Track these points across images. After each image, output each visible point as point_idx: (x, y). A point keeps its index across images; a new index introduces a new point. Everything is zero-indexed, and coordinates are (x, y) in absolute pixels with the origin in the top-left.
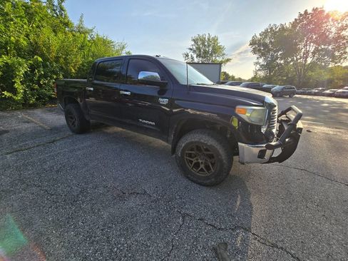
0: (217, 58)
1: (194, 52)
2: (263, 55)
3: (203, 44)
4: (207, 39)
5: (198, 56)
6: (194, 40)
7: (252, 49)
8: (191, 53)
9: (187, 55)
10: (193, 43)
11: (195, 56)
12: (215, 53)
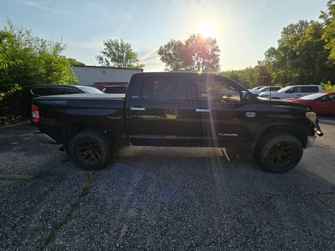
0: (132, 63)
1: (108, 56)
2: (169, 63)
3: (117, 49)
4: (120, 45)
5: (113, 60)
6: (106, 44)
7: (160, 58)
8: (105, 57)
9: (101, 59)
10: (106, 47)
11: (109, 60)
12: (130, 59)
